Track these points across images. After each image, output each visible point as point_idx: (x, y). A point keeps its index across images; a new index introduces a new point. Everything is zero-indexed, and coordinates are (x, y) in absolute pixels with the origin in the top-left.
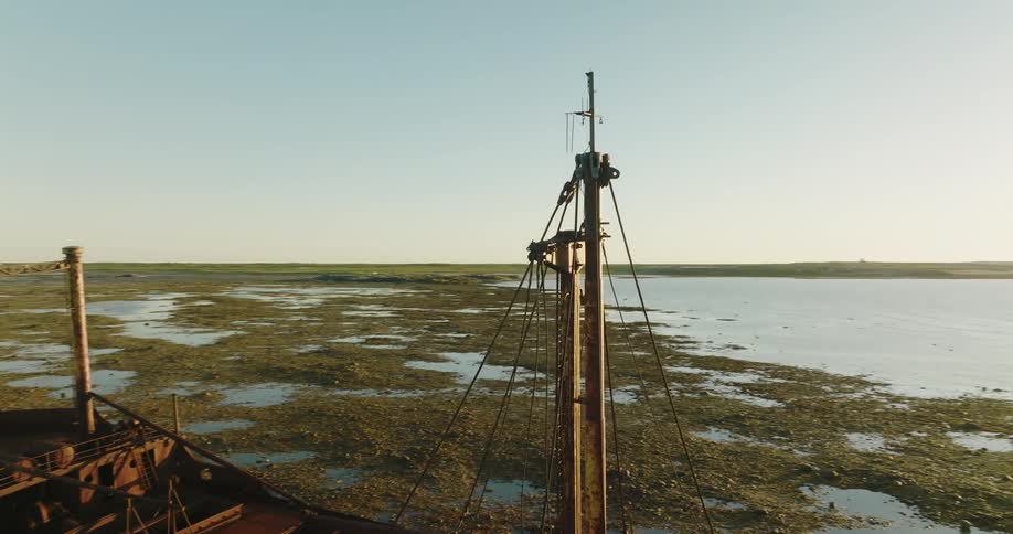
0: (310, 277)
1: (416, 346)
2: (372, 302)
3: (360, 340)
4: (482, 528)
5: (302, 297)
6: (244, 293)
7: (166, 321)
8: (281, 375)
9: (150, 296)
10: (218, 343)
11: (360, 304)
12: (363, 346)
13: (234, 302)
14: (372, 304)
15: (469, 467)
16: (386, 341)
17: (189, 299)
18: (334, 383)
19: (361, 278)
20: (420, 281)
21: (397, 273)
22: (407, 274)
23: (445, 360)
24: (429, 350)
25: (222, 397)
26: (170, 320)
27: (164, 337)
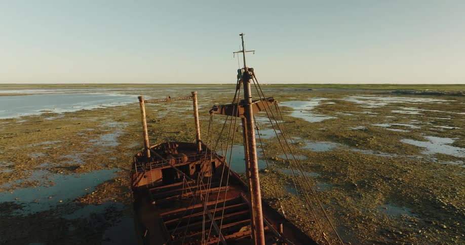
0: (390, 92)
1: (416, 131)
2: (413, 106)
3: (388, 126)
4: (363, 223)
5: (378, 101)
6: (353, 99)
7: (309, 110)
8: (335, 139)
9: (312, 99)
10: (322, 122)
11: (405, 107)
12: (388, 129)
13: (344, 103)
14: (411, 107)
15: (384, 195)
16: (402, 127)
17: (326, 101)
18: (355, 145)
19: (417, 92)
20: (453, 95)
21: (441, 90)
22: (446, 90)
23: (427, 140)
24: (421, 135)
25: (305, 145)
26: (312, 110)
27: (303, 118)
